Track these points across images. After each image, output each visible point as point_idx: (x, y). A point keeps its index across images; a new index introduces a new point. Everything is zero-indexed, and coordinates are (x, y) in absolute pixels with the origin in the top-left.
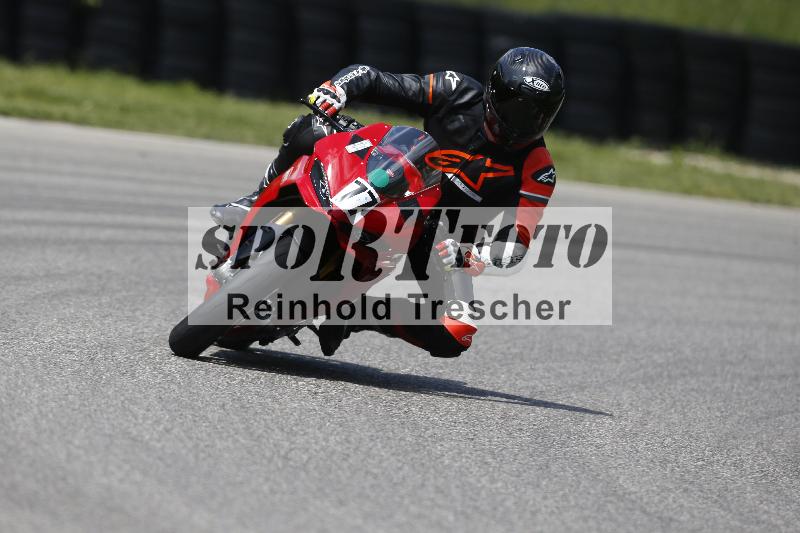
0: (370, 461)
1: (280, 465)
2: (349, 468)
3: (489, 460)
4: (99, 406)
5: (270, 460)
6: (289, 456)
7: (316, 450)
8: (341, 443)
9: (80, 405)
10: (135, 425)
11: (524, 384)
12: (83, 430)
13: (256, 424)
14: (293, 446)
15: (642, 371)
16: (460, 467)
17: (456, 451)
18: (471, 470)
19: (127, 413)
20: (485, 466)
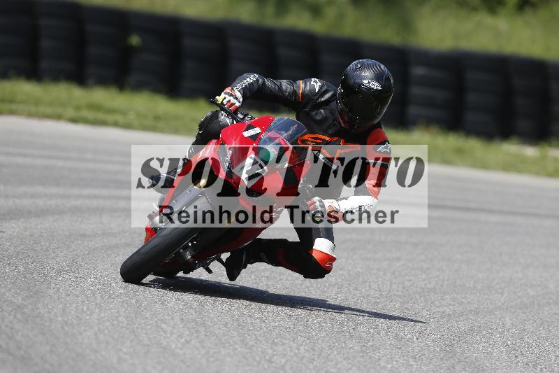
0: (330, 363)
1: (266, 366)
2: (314, 368)
3: (412, 362)
4: (139, 324)
5: (259, 363)
6: (273, 360)
7: (291, 356)
8: (309, 351)
9: (127, 324)
10: (165, 338)
11: (437, 309)
12: (129, 342)
13: (249, 337)
14: (275, 353)
15: (519, 300)
16: (391, 367)
17: (389, 356)
18: (400, 370)
19: (160, 330)
20: (410, 367)
